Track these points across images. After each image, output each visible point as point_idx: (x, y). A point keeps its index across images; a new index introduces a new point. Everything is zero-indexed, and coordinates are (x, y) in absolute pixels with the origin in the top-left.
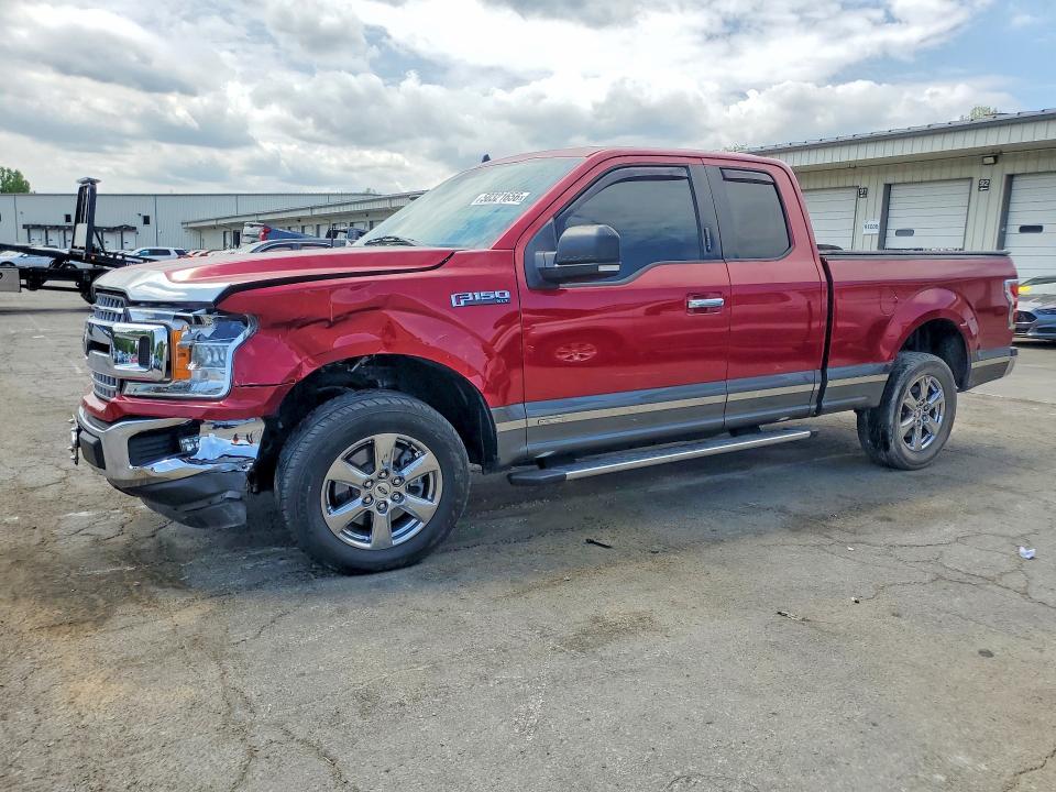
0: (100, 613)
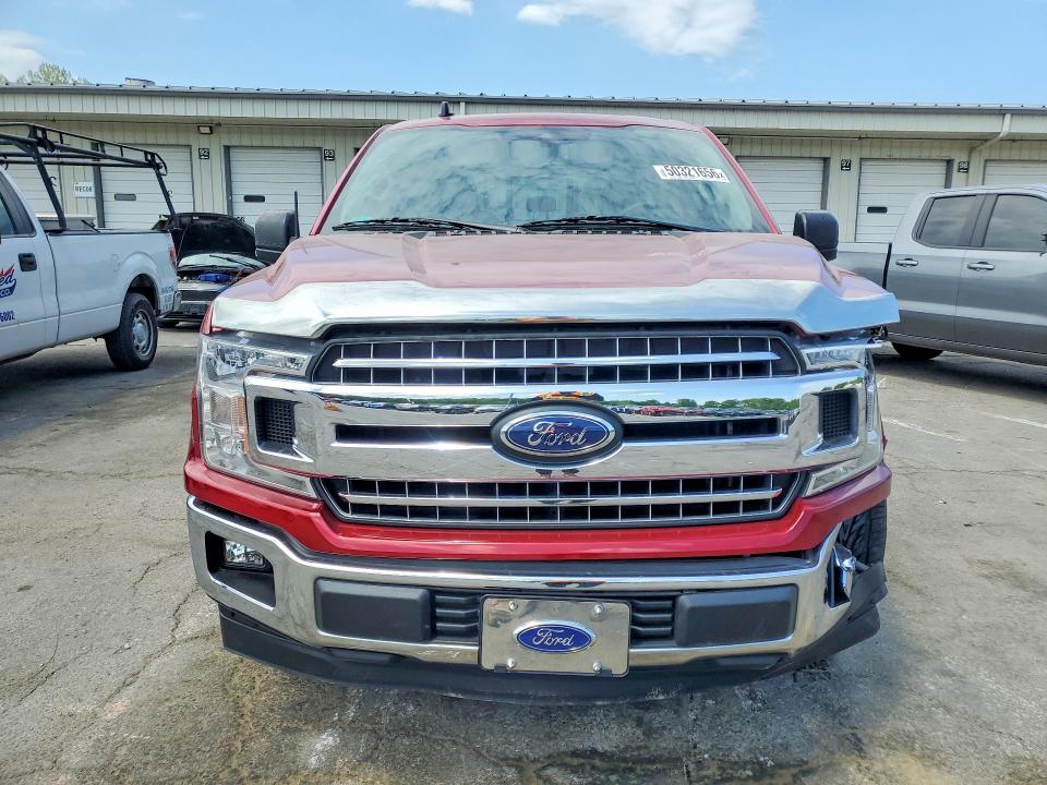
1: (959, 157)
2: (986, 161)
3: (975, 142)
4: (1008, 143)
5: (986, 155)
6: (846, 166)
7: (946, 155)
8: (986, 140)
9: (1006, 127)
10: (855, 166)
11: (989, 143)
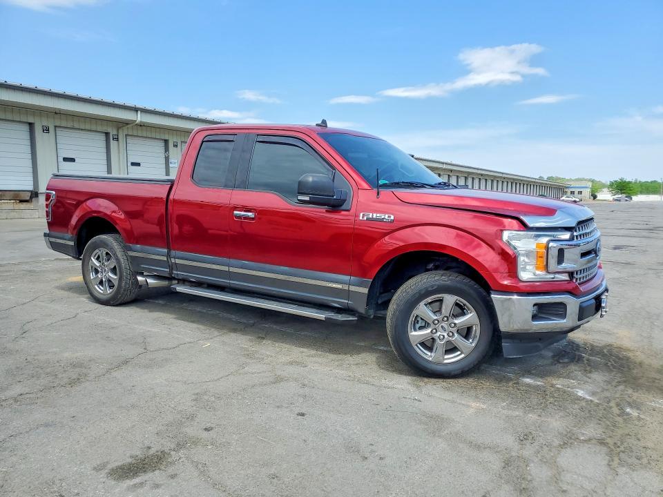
0: (608, 348)
1: (113, 132)
2: (126, 135)
3: (121, 124)
4: (139, 127)
5: (126, 132)
6: (46, 130)
7: (105, 129)
8: (127, 124)
9: (140, 118)
10: (52, 129)
11: (129, 126)
